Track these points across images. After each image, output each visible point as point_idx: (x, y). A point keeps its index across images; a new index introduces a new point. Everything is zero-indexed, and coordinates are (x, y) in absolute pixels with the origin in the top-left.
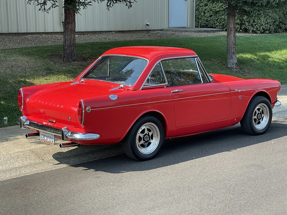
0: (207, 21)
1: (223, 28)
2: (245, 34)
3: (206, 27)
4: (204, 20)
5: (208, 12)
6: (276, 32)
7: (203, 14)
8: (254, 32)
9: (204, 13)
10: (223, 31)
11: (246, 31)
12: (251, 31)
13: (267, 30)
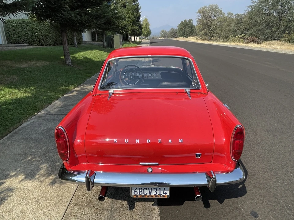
0: (17, 40)
1: (29, 44)
2: (42, 47)
3: (16, 44)
4: (14, 39)
5: (16, 34)
6: (54, 45)
7: (12, 36)
8: (46, 45)
9: (14, 35)
10: (30, 45)
11: (42, 45)
12: (44, 45)
13: (51, 44)
